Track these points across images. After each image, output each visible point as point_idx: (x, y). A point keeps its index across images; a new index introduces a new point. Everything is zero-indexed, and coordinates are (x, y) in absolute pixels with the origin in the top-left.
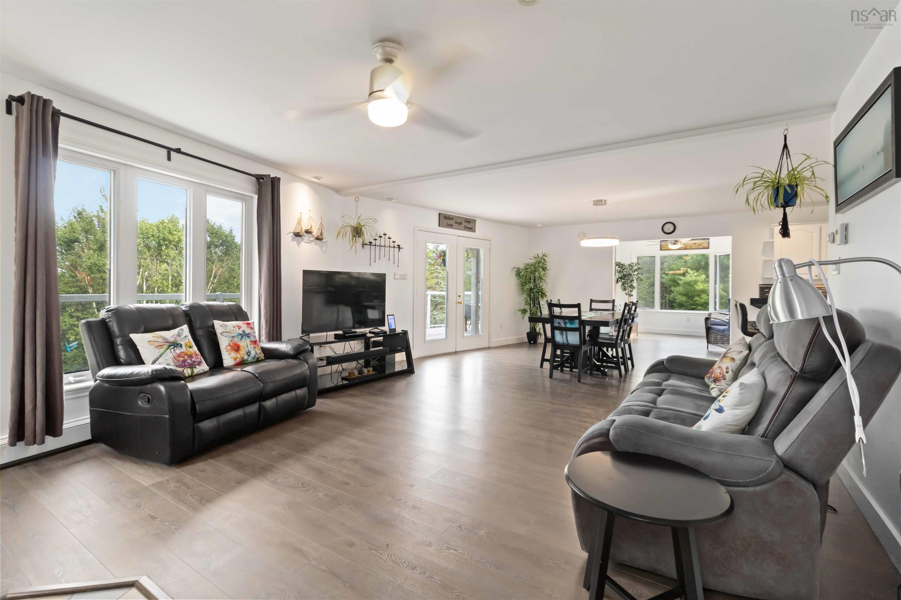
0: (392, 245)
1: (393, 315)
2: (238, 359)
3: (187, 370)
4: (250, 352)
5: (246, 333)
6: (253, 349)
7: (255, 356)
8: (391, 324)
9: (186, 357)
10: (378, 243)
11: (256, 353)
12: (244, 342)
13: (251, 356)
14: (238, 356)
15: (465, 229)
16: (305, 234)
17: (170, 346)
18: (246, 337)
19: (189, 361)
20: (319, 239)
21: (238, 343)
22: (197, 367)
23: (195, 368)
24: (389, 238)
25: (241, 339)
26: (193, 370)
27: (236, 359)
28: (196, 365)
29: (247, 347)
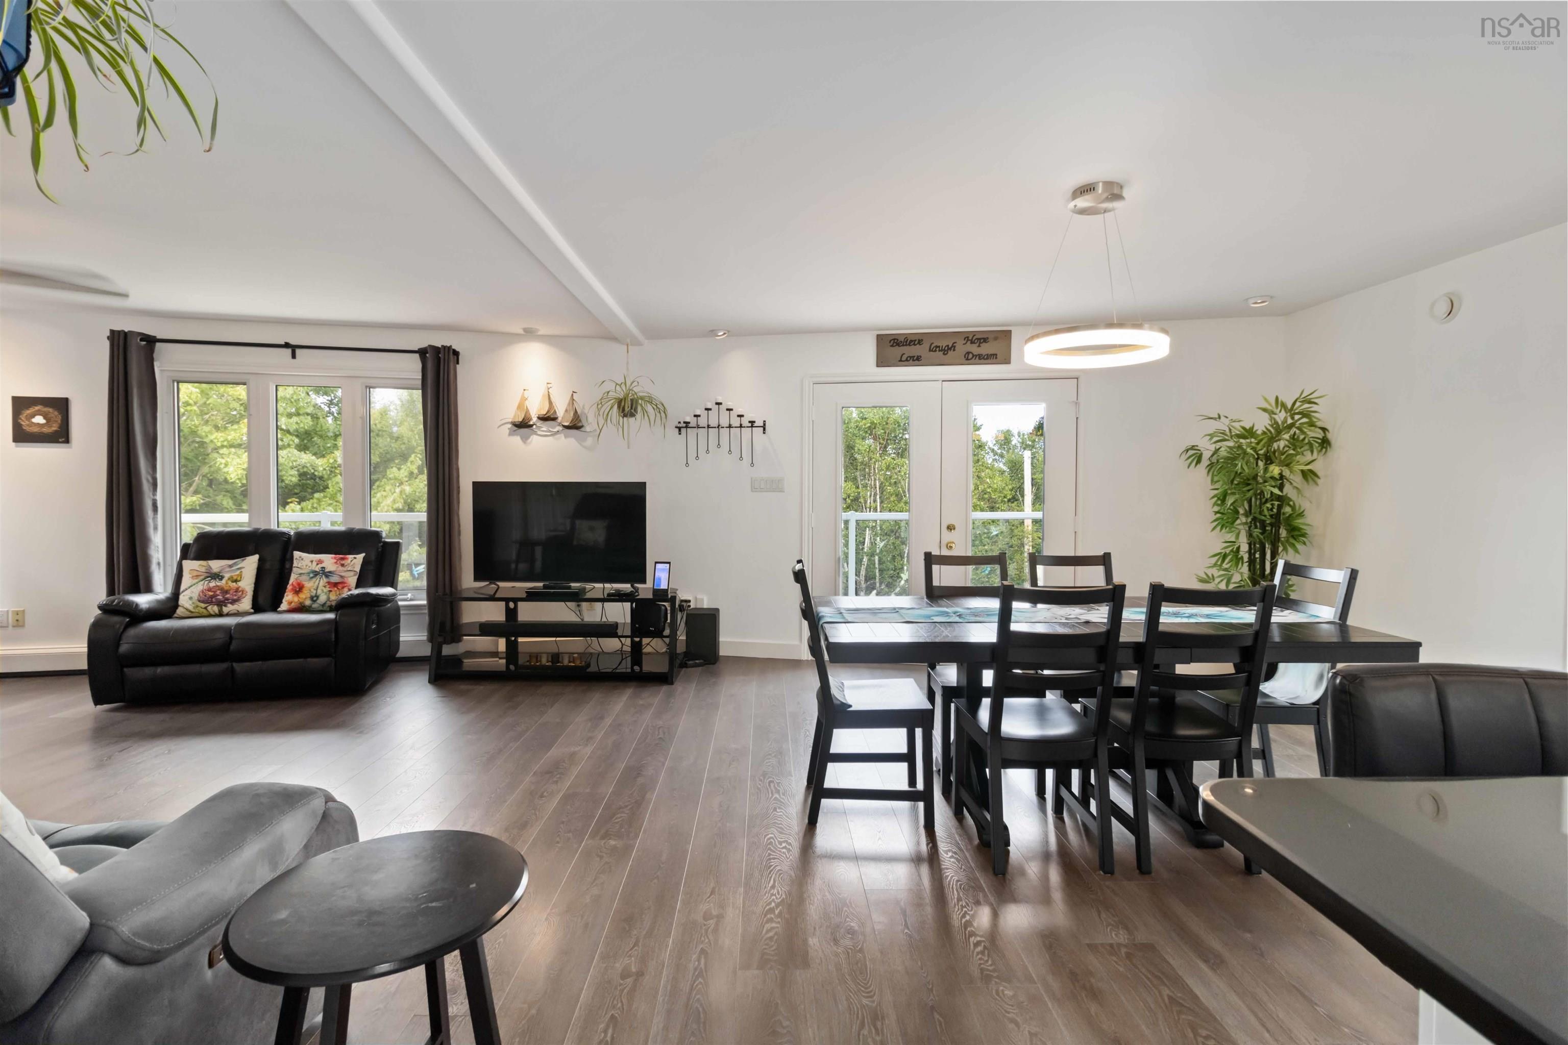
0: (736, 422)
1: (669, 563)
2: (293, 604)
3: (212, 608)
4: (317, 597)
5: (326, 570)
6: (326, 593)
7: (325, 603)
8: (660, 579)
9: (218, 592)
10: (703, 421)
11: (328, 599)
12: (314, 583)
13: (318, 601)
14: (296, 599)
15: (967, 359)
16: (539, 423)
17: (208, 577)
18: (324, 576)
19: (220, 597)
20: (575, 425)
21: (304, 583)
22: (229, 605)
23: (225, 606)
24: (729, 410)
25: (312, 578)
26: (221, 609)
27: (291, 603)
28: (228, 603)
29: (317, 590)
